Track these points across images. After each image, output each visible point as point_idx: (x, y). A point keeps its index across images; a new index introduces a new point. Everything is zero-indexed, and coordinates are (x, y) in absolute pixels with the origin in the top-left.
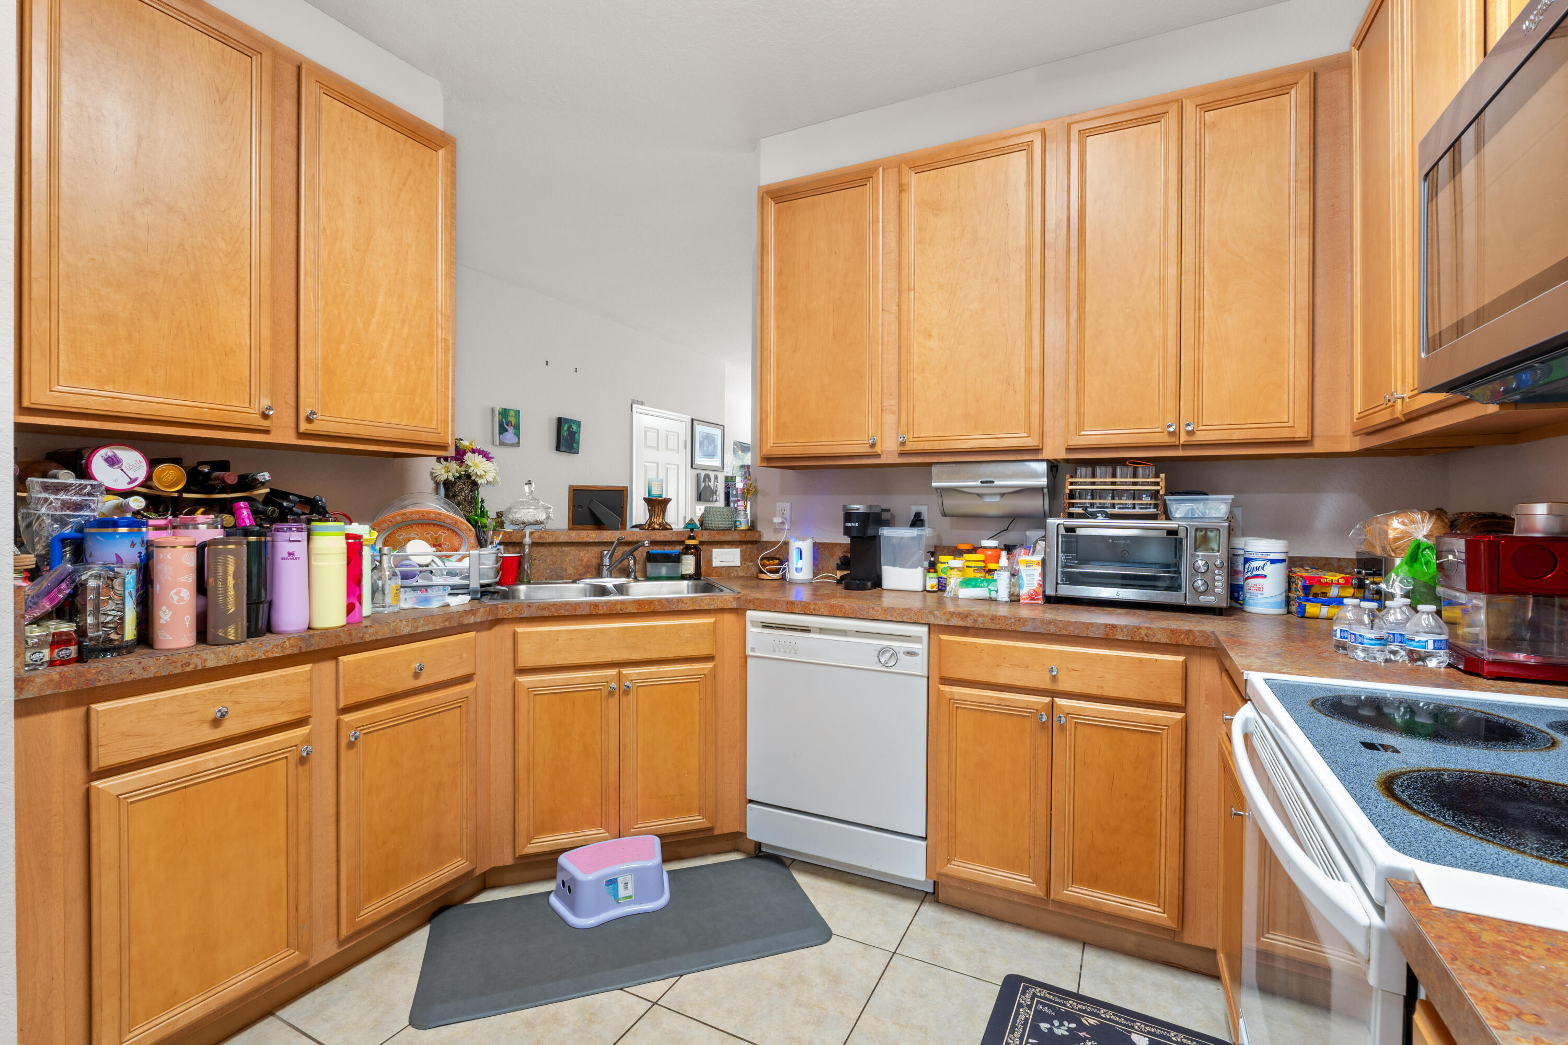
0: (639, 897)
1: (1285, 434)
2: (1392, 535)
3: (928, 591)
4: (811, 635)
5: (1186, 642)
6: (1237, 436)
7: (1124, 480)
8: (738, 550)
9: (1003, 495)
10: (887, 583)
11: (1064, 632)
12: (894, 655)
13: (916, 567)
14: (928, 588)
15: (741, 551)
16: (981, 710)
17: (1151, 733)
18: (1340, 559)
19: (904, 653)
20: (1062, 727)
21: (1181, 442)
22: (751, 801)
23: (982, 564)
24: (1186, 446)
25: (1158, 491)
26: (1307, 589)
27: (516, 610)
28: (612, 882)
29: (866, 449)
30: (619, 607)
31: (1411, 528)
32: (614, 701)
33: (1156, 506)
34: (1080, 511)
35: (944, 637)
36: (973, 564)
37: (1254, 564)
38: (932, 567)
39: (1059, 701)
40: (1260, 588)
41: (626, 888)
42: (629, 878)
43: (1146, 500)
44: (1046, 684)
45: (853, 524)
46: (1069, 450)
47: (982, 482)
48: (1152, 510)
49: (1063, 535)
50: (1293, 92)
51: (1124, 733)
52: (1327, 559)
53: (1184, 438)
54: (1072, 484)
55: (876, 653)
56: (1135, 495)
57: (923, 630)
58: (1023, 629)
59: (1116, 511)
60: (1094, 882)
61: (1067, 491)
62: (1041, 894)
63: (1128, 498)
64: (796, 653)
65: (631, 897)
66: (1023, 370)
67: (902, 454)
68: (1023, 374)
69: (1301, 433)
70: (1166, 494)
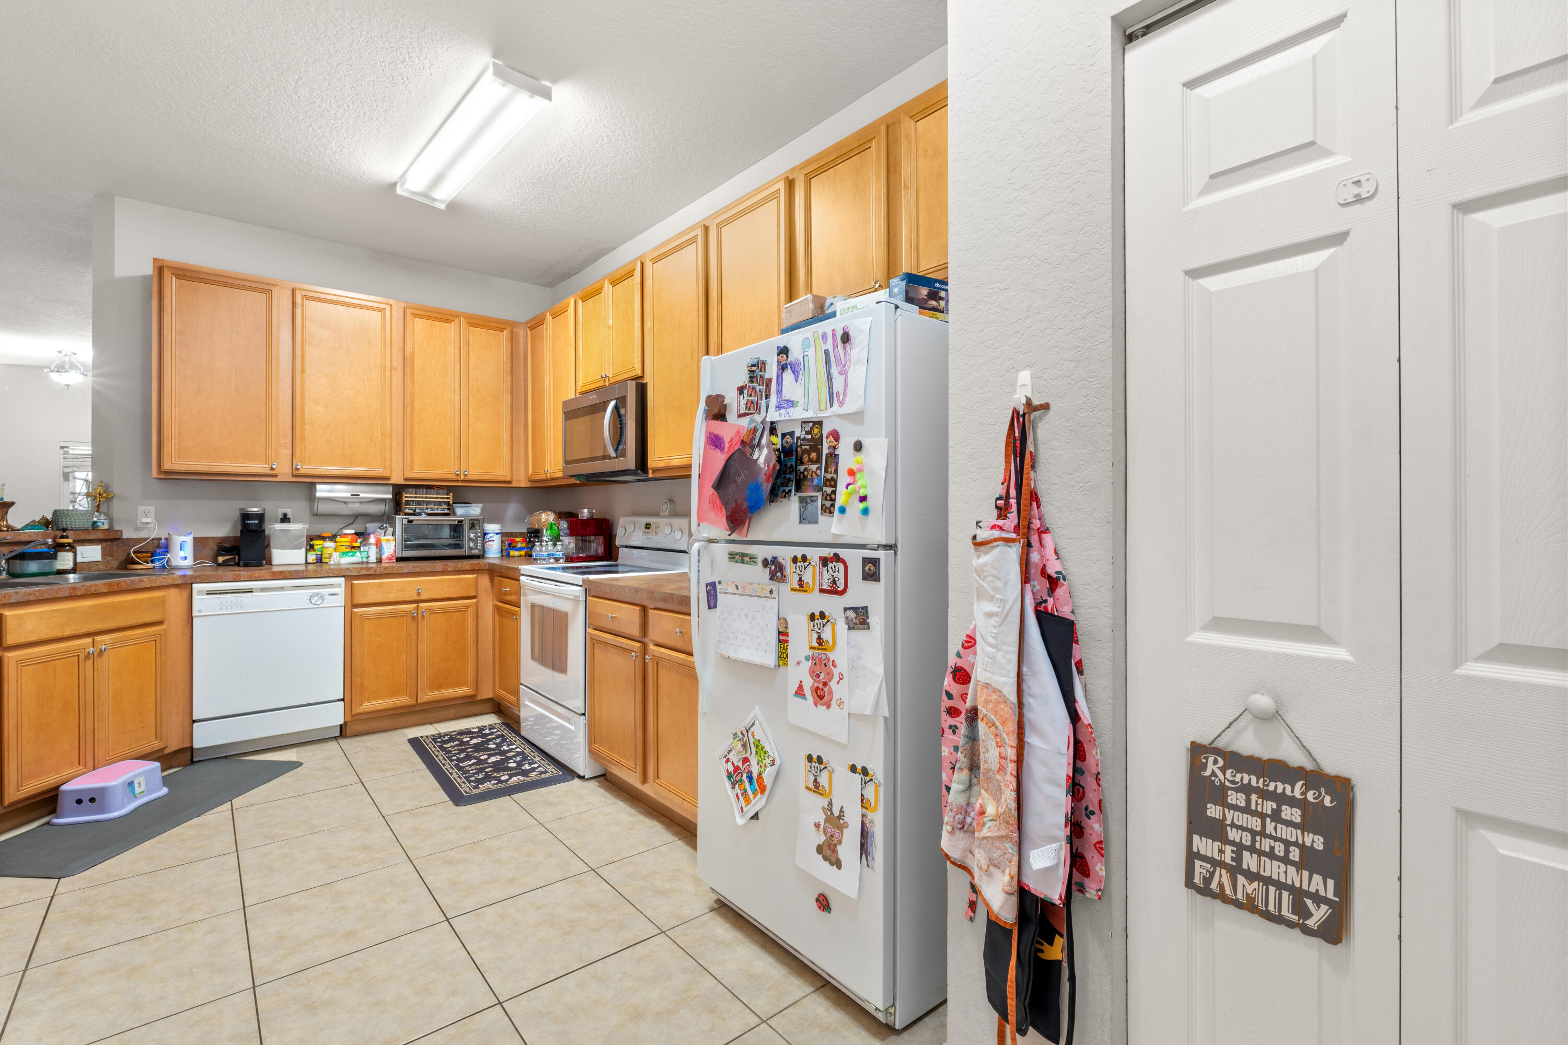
0: (149, 791)
1: (502, 478)
2: (543, 520)
3: (310, 563)
4: (254, 594)
5: (477, 568)
6: (484, 478)
7: (433, 496)
8: (99, 547)
9: (361, 502)
10: (275, 561)
11: (423, 570)
12: (322, 597)
13: (301, 548)
14: (310, 560)
15: (102, 548)
16: (380, 617)
17: (464, 609)
18: (516, 533)
19: (329, 595)
20: (423, 617)
21: (462, 479)
22: (194, 721)
23: (349, 544)
24: (463, 481)
25: (449, 502)
26: (510, 545)
27: (5, 597)
28: (131, 784)
29: (268, 471)
30: (93, 589)
31: (548, 517)
32: (89, 663)
33: (448, 509)
34: (411, 511)
35: (355, 582)
36: (344, 544)
37: (489, 535)
38: (311, 547)
39: (421, 605)
40: (492, 546)
41: (140, 786)
42: (142, 779)
43: (444, 506)
44: (416, 598)
45: (253, 522)
46: (406, 479)
47: (352, 495)
48: (446, 511)
49: (405, 525)
50: (505, 332)
51: (452, 613)
52: (511, 533)
53: (462, 477)
54: (406, 497)
55: (309, 598)
56: (440, 504)
57: (342, 580)
58: (402, 572)
59: (429, 511)
60: (439, 687)
61: (404, 501)
62: (414, 702)
63: (435, 505)
64: (242, 608)
65: (143, 792)
66: (380, 433)
67: (294, 476)
68: (380, 436)
69: (508, 478)
70: (454, 503)
